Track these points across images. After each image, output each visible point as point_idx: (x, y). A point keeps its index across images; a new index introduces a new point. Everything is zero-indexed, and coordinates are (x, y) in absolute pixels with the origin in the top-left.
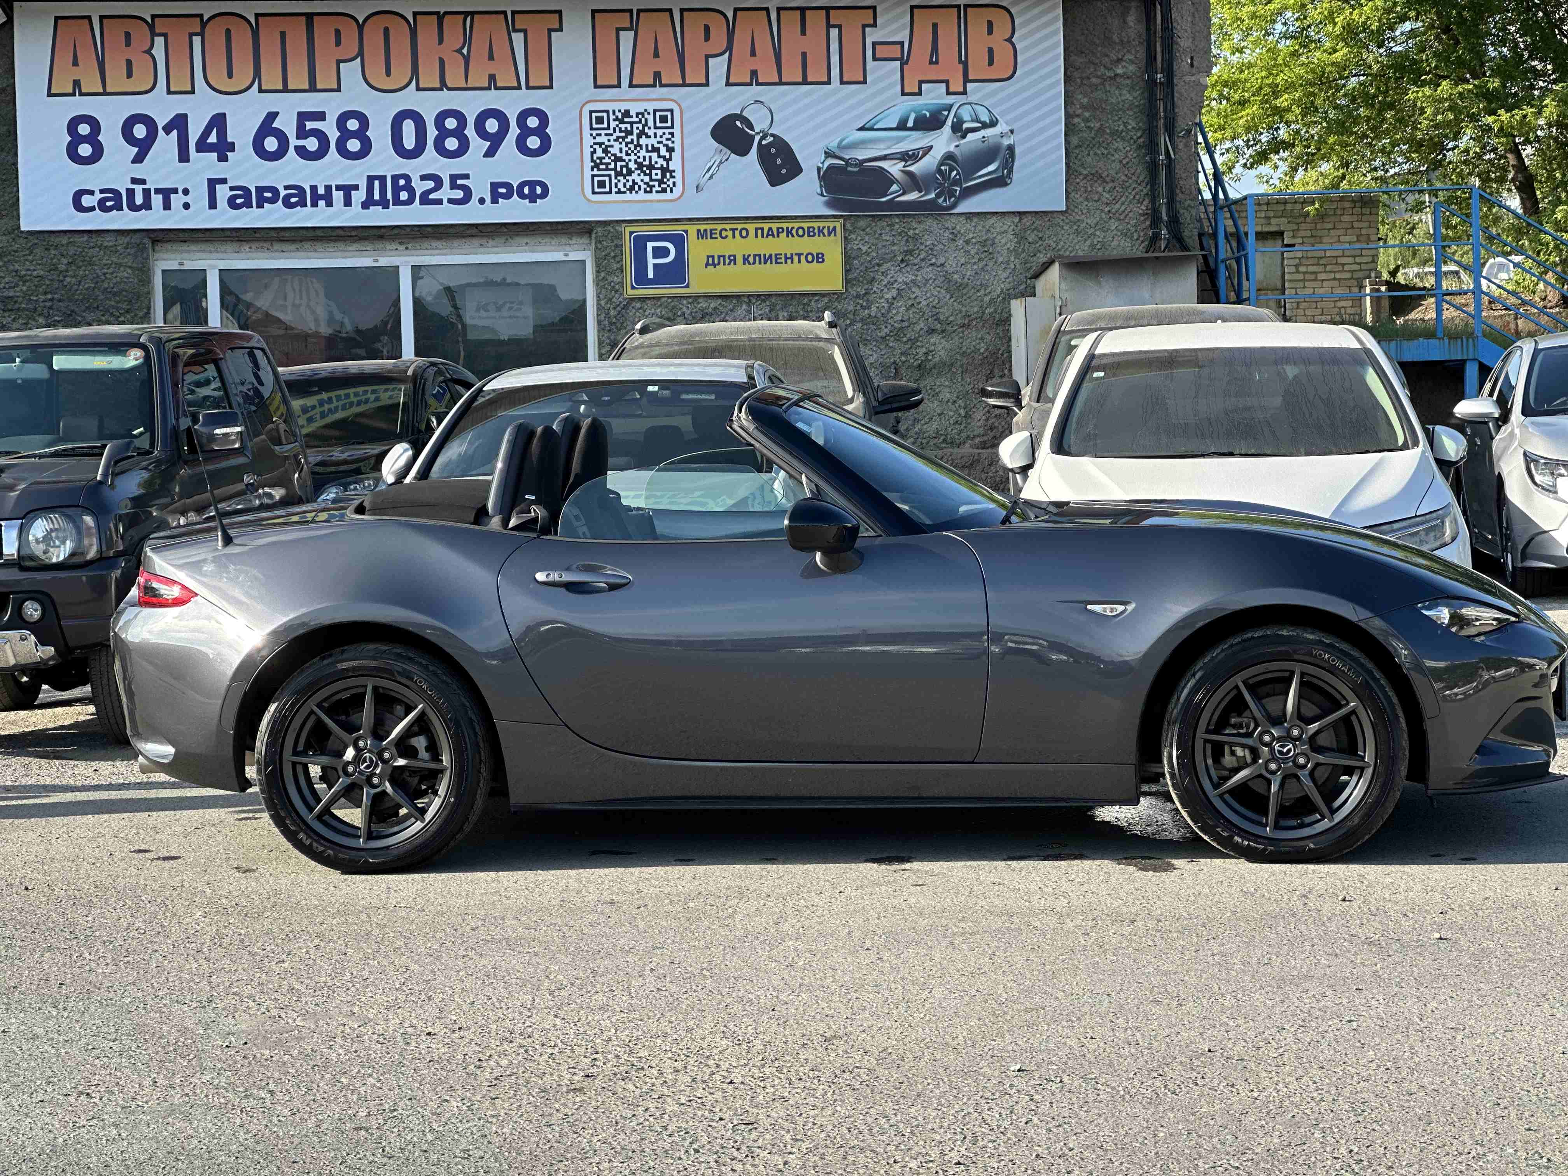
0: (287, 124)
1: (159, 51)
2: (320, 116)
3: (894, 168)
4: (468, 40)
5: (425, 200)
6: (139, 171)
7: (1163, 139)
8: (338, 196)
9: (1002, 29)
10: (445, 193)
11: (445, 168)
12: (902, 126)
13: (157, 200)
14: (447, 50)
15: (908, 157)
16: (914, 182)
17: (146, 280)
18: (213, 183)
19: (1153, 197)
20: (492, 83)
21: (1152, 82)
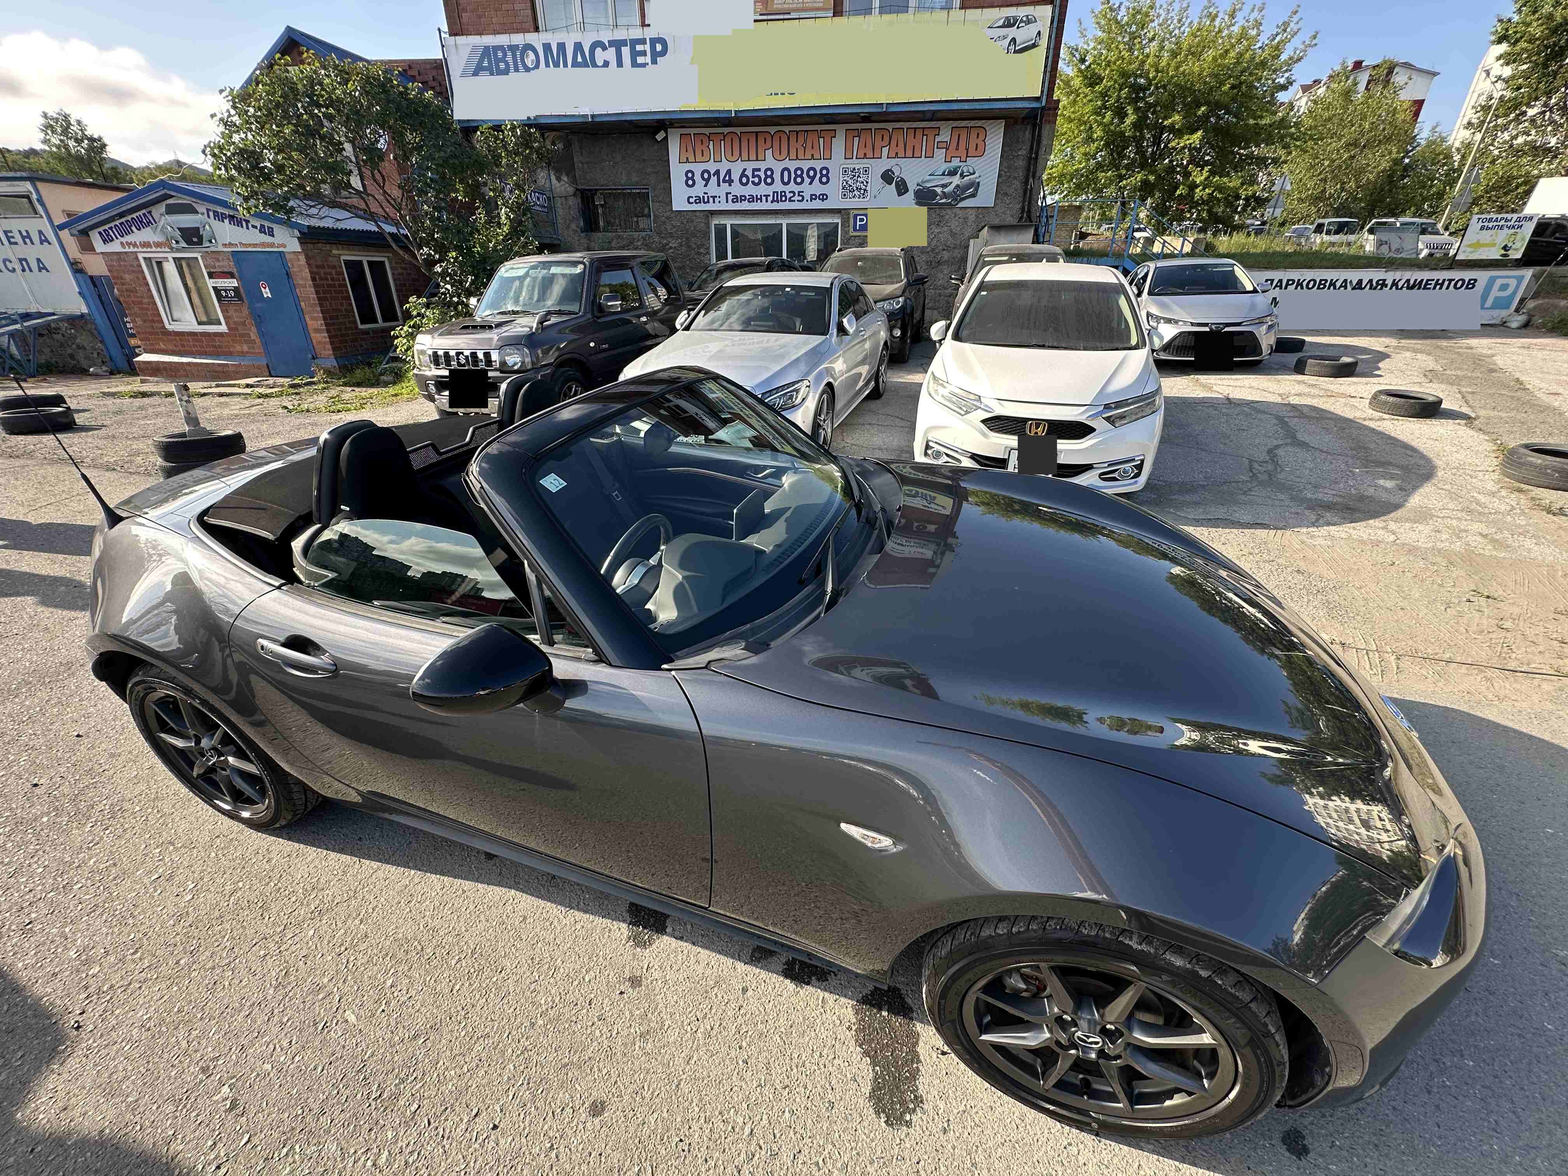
0: (749, 173)
1: (711, 147)
2: (759, 170)
3: (939, 190)
4: (805, 141)
5: (790, 200)
6: (706, 190)
7: (1031, 180)
8: (764, 198)
9: (982, 137)
10: (796, 198)
11: (796, 189)
12: (943, 174)
13: (711, 200)
14: (799, 145)
15: (944, 186)
16: (945, 195)
17: (709, 227)
18: (727, 194)
19: (1024, 201)
20: (813, 158)
21: (1030, 158)
